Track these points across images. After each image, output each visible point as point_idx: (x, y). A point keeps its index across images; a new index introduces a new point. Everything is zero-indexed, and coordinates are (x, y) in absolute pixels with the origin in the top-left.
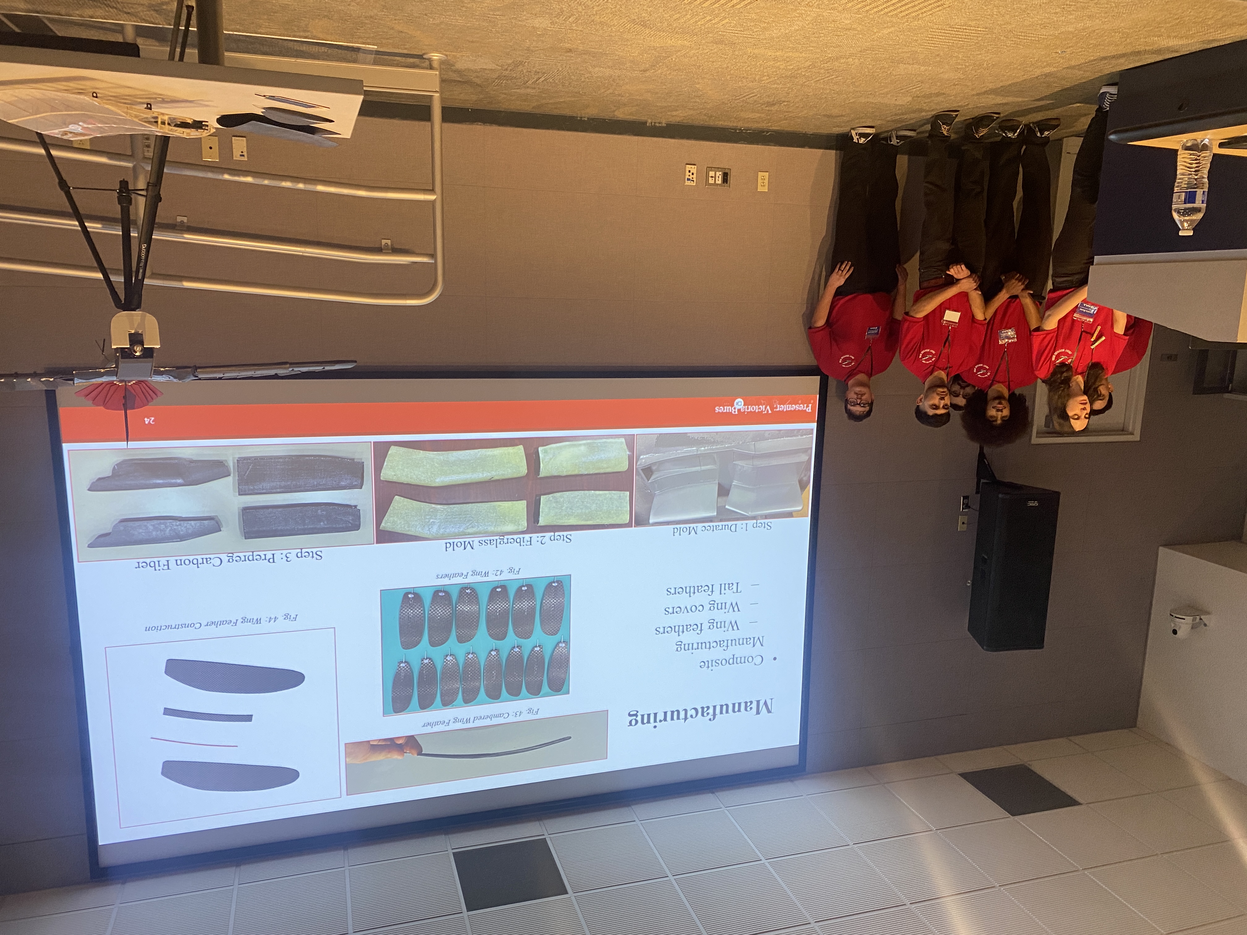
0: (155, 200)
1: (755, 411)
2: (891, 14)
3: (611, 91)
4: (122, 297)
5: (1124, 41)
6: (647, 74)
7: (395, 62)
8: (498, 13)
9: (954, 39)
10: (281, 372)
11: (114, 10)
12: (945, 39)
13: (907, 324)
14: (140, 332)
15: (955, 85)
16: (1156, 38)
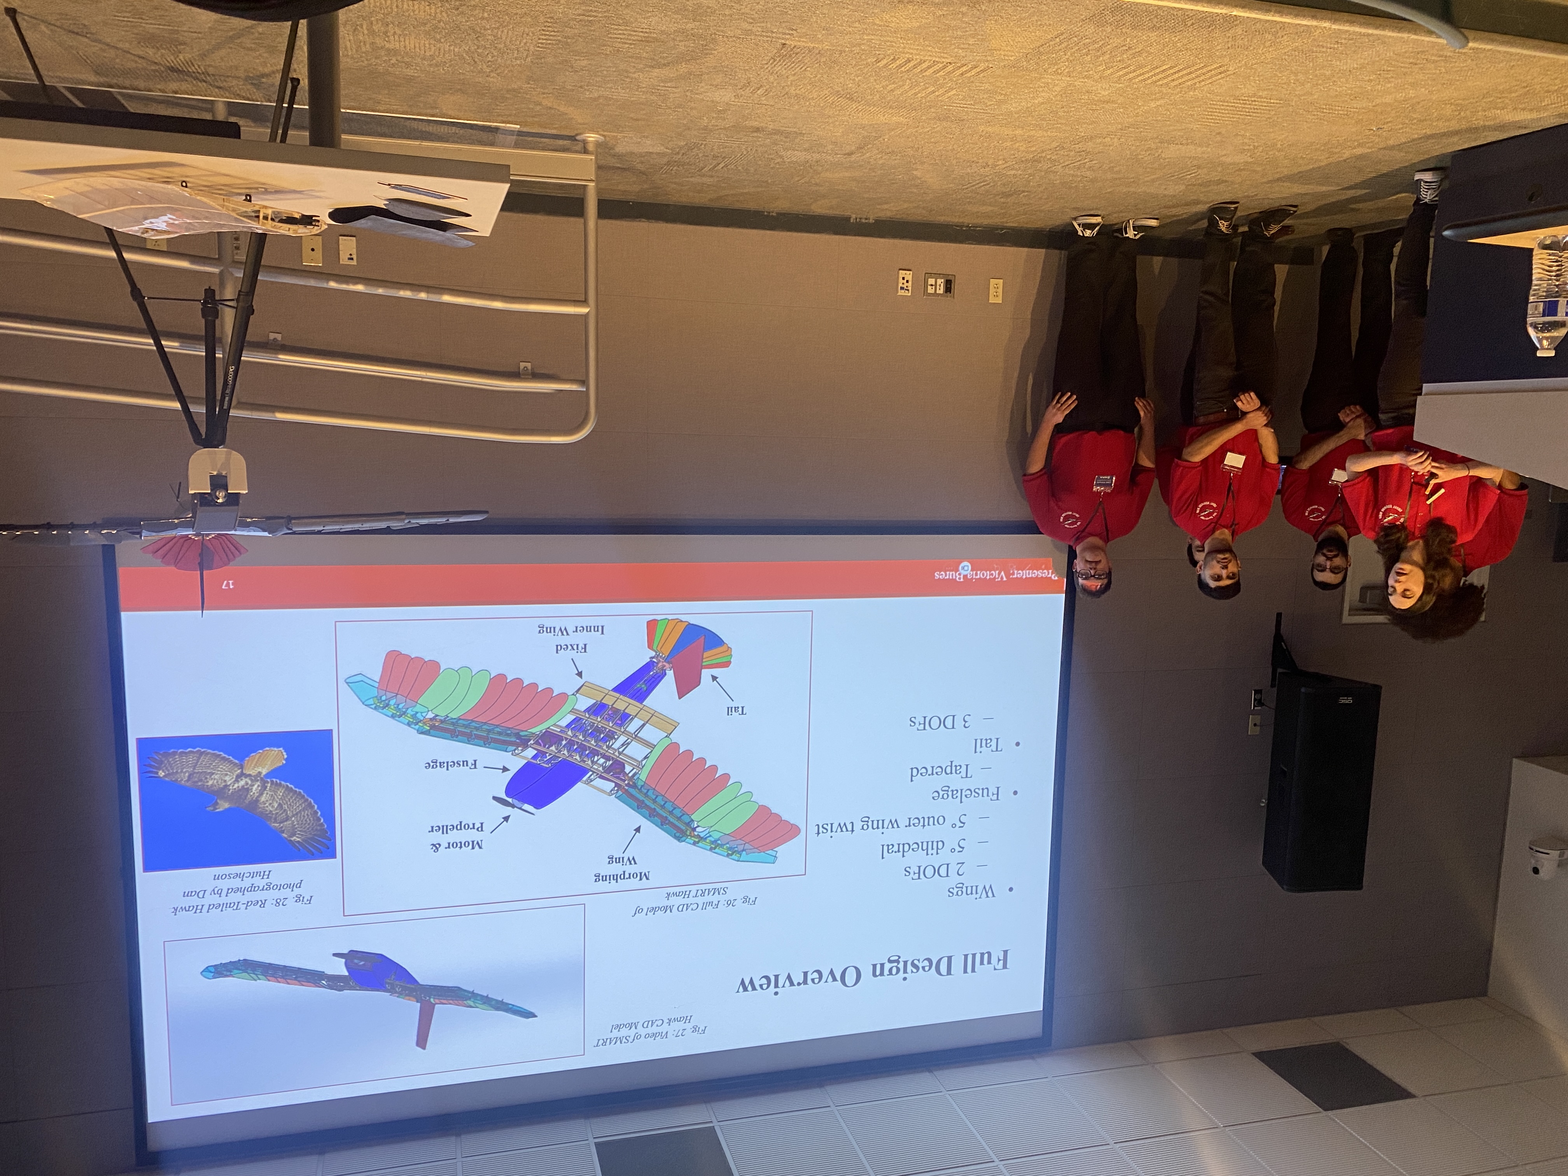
0: (245, 313)
1: (986, 578)
2: (1160, 83)
3: (806, 179)
4: (203, 431)
5: (1457, 116)
6: (853, 157)
7: (540, 145)
8: (669, 84)
9: (1239, 113)
10: (395, 524)
11: (204, 84)
12: (1228, 113)
13: (1180, 470)
14: (224, 473)
15: (1240, 170)
16: (1499, 111)
